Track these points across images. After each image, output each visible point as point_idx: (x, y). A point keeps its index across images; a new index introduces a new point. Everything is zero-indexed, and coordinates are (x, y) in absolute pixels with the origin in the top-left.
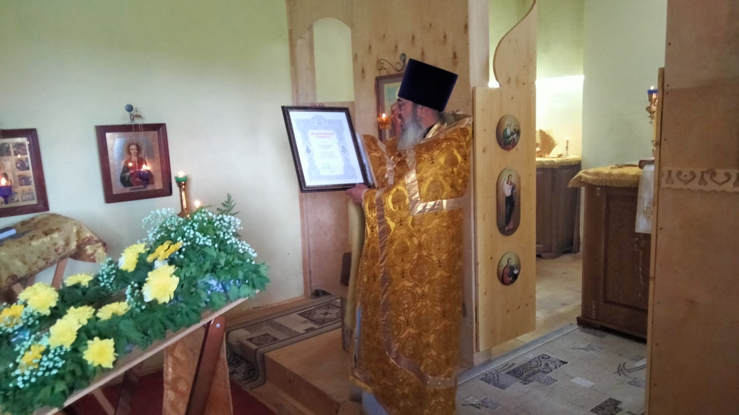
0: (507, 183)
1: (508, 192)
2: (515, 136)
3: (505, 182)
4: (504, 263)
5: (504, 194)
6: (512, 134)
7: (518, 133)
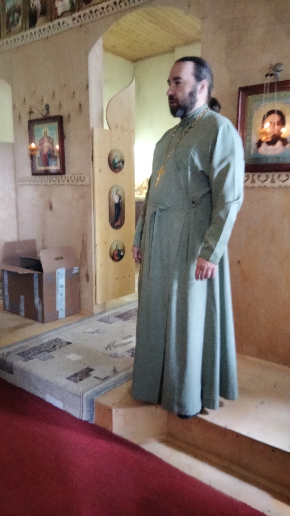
0: (116, 194)
1: (116, 201)
2: (121, 164)
3: (114, 194)
4: (114, 247)
5: (113, 201)
6: (119, 162)
7: (123, 162)
